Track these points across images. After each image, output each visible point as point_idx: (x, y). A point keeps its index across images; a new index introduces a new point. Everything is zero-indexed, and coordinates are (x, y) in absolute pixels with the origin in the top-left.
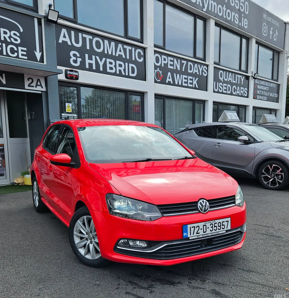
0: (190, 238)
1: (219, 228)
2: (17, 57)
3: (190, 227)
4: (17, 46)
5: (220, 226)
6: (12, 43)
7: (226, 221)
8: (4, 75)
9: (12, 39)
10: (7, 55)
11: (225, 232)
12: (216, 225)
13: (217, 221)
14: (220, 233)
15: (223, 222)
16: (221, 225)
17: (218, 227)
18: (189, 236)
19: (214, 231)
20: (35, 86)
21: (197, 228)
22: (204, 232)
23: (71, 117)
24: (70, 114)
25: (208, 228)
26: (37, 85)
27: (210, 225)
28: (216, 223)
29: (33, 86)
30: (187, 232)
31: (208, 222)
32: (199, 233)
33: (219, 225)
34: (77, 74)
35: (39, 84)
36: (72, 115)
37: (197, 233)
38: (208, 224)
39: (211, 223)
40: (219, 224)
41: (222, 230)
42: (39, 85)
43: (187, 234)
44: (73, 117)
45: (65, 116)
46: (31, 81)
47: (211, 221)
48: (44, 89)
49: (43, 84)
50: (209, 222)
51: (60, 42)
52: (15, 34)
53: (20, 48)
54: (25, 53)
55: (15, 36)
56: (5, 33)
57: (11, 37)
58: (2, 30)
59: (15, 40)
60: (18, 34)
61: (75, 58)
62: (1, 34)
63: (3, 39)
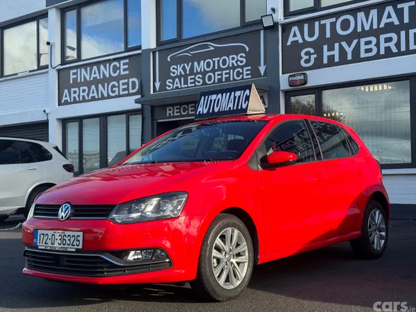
2: (243, 78)
4: (242, 67)
6: (238, 67)
10: (234, 80)
34: (302, 77)
51: (289, 43)
52: (241, 57)
53: (245, 69)
54: (249, 72)
55: (241, 58)
56: (233, 59)
57: (238, 60)
58: (231, 57)
59: (242, 62)
60: (244, 55)
61: (307, 57)
62: (230, 61)
63: (231, 66)
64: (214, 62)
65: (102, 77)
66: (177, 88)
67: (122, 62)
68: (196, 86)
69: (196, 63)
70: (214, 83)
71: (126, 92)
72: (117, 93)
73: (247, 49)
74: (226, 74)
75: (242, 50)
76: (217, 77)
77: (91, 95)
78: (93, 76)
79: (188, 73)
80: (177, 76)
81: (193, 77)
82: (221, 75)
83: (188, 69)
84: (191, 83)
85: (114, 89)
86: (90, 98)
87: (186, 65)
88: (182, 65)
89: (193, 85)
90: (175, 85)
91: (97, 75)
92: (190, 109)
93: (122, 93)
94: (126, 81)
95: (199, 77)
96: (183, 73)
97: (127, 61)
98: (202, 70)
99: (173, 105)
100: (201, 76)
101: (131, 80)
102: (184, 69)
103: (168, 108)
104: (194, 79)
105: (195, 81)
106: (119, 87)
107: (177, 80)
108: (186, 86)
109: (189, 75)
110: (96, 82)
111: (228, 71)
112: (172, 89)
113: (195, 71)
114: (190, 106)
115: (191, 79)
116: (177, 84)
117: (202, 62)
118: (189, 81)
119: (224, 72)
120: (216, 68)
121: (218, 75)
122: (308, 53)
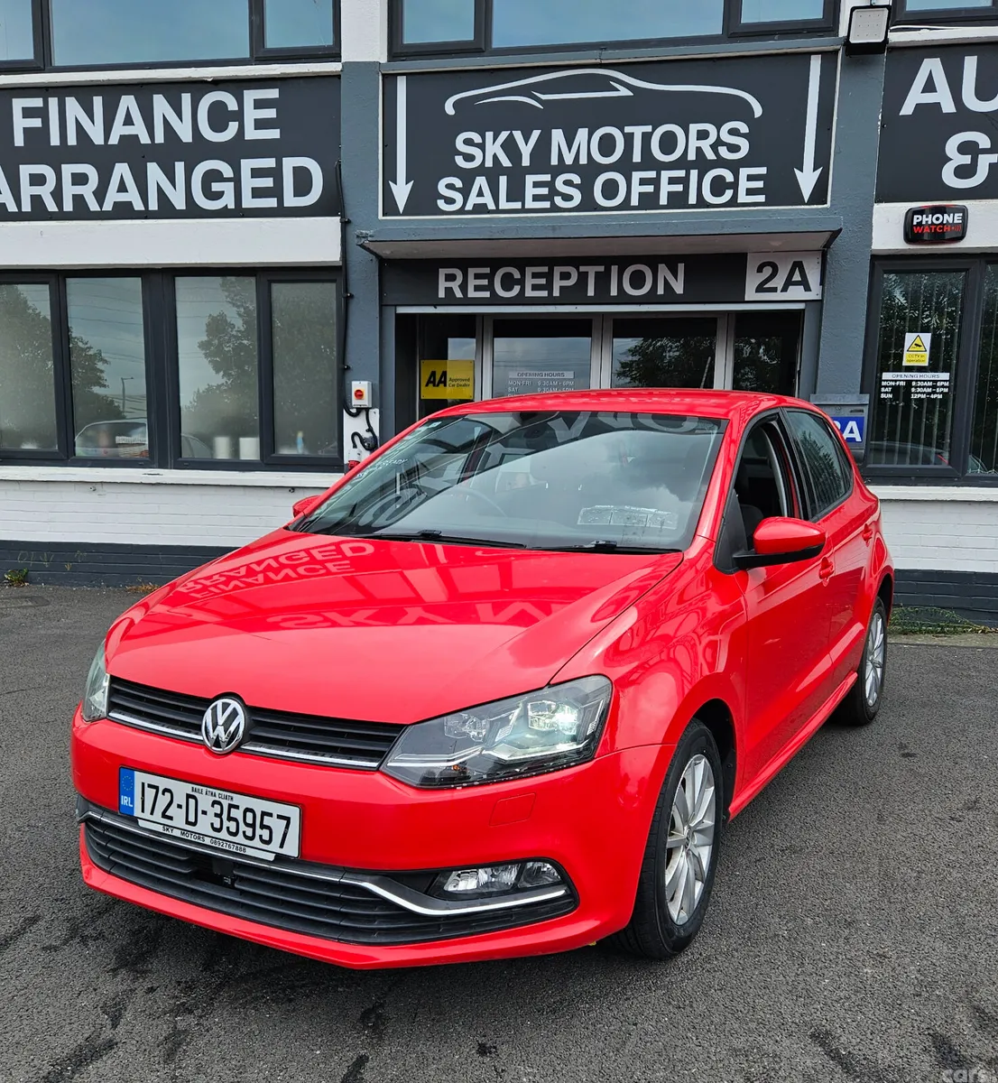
0: (141, 823)
1: (249, 832)
2: (733, 202)
3: (143, 784)
4: (734, 167)
5: (253, 826)
6: (721, 162)
7: (280, 817)
8: (681, 267)
9: (723, 151)
10: (701, 202)
11: (271, 857)
12: (234, 813)
13: (243, 801)
14: (249, 852)
15: (264, 814)
16: (257, 823)
17: (242, 827)
18: (137, 813)
19: (224, 835)
20: (780, 289)
21: (163, 794)
22: (188, 822)
23: (919, 384)
24: (919, 374)
25: (204, 813)
26: (789, 283)
27: (213, 806)
28: (237, 807)
29: (774, 290)
30: (131, 795)
31: (204, 789)
32: (171, 818)
33: (250, 820)
34: (957, 218)
35: (797, 277)
36: (929, 376)
37: (164, 815)
38: (205, 800)
39: (217, 799)
40: (249, 815)
41: (256, 842)
42: (797, 283)
43: (132, 802)
44: (930, 384)
45: (896, 381)
46: (768, 271)
47: (217, 792)
48: (814, 294)
49: (814, 278)
50: (209, 789)
51: (907, 109)
52: (734, 132)
53: (744, 172)
54: (760, 184)
55: (734, 137)
56: (703, 135)
57: (719, 142)
58: (694, 128)
59: (734, 148)
60: (744, 128)
61: (967, 159)
62: (690, 141)
63: (692, 156)
64: (629, 138)
65: (160, 138)
66: (480, 208)
67: (250, 96)
68: (554, 208)
69: (558, 136)
70: (626, 204)
71: (271, 203)
72: (228, 201)
73: (758, 111)
74: (672, 181)
75: (740, 110)
76: (637, 189)
77: (113, 196)
78: (119, 130)
79: (526, 162)
80: (481, 170)
81: (547, 178)
82: (656, 182)
83: (526, 150)
84: (536, 198)
85: (216, 187)
86: (108, 206)
87: (518, 135)
88: (504, 135)
89: (547, 205)
90: (473, 200)
91: (139, 129)
92: (529, 282)
93: (249, 202)
94: (270, 163)
95: (568, 183)
96: (506, 162)
97: (273, 93)
98: (583, 160)
99: (464, 264)
100: (576, 179)
101: (289, 164)
102: (510, 148)
103: (442, 272)
104: (551, 185)
105: (554, 192)
106: (237, 180)
107: (481, 181)
108: (518, 205)
109: (533, 170)
110: (133, 153)
111: (681, 173)
112: (462, 211)
113: (554, 161)
114: (529, 271)
115: (536, 185)
116: (480, 194)
117: (582, 134)
118: (530, 191)
119: (665, 175)
120: (637, 158)
121: (643, 182)
122: (967, 148)
